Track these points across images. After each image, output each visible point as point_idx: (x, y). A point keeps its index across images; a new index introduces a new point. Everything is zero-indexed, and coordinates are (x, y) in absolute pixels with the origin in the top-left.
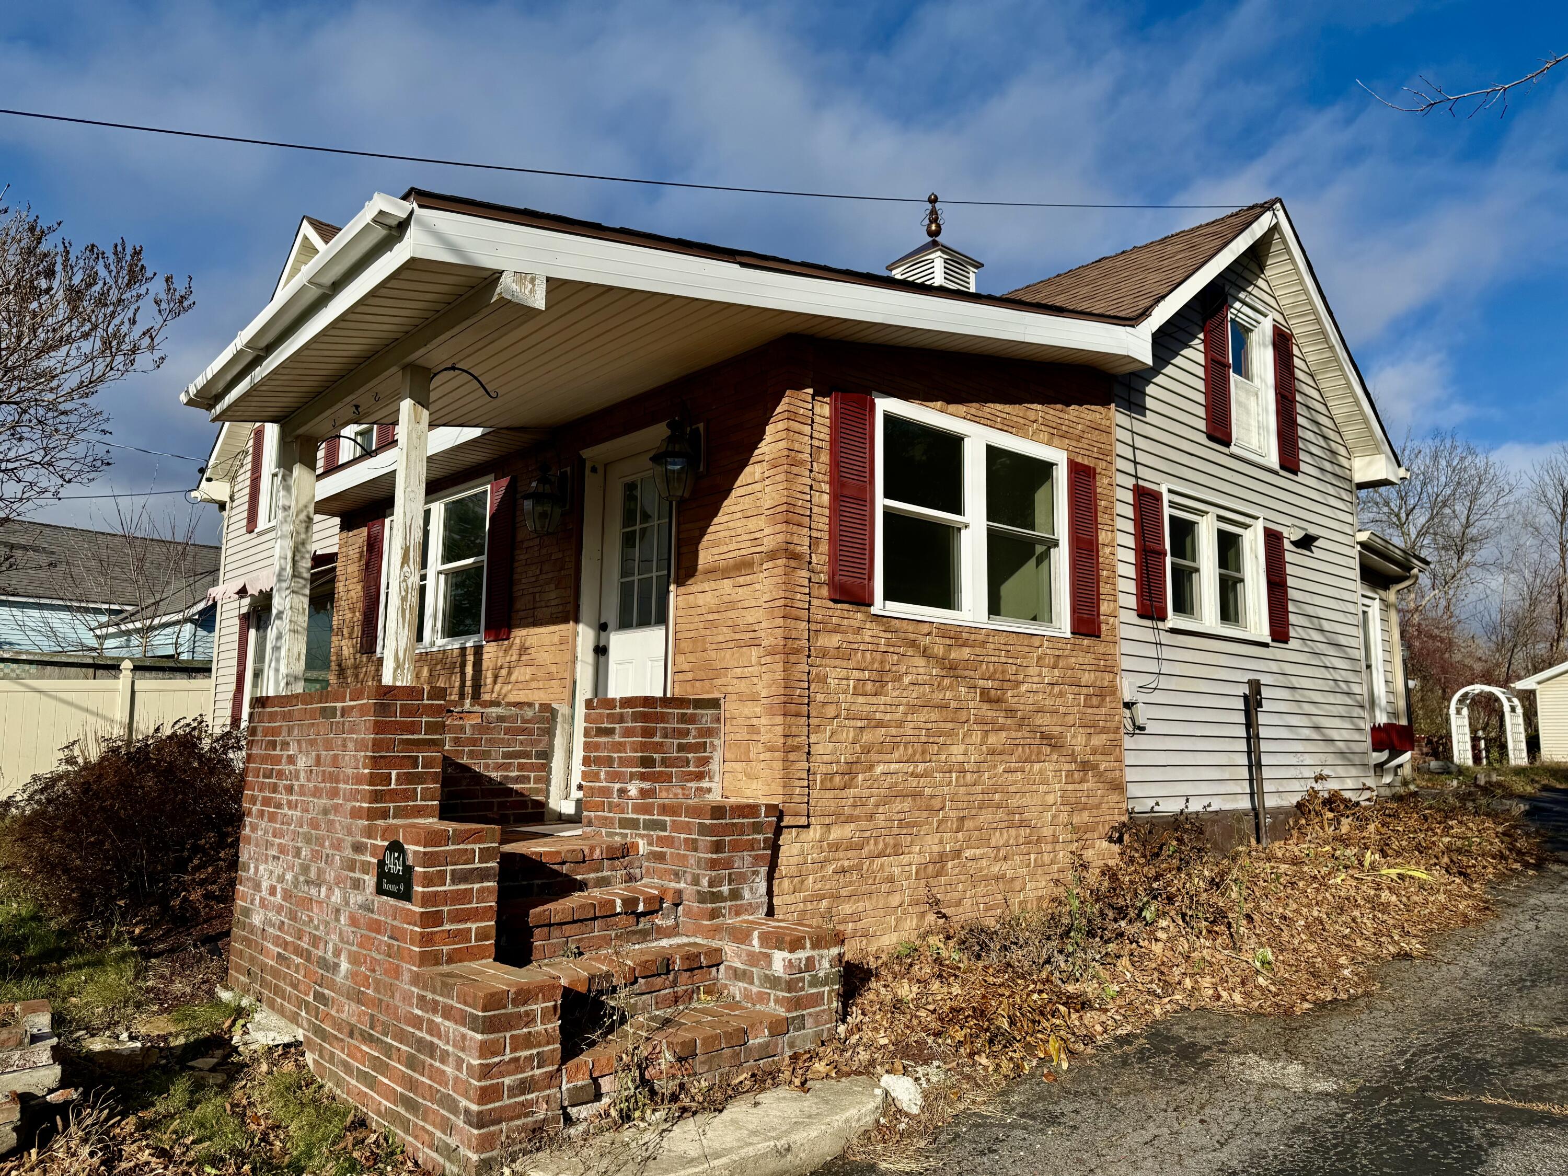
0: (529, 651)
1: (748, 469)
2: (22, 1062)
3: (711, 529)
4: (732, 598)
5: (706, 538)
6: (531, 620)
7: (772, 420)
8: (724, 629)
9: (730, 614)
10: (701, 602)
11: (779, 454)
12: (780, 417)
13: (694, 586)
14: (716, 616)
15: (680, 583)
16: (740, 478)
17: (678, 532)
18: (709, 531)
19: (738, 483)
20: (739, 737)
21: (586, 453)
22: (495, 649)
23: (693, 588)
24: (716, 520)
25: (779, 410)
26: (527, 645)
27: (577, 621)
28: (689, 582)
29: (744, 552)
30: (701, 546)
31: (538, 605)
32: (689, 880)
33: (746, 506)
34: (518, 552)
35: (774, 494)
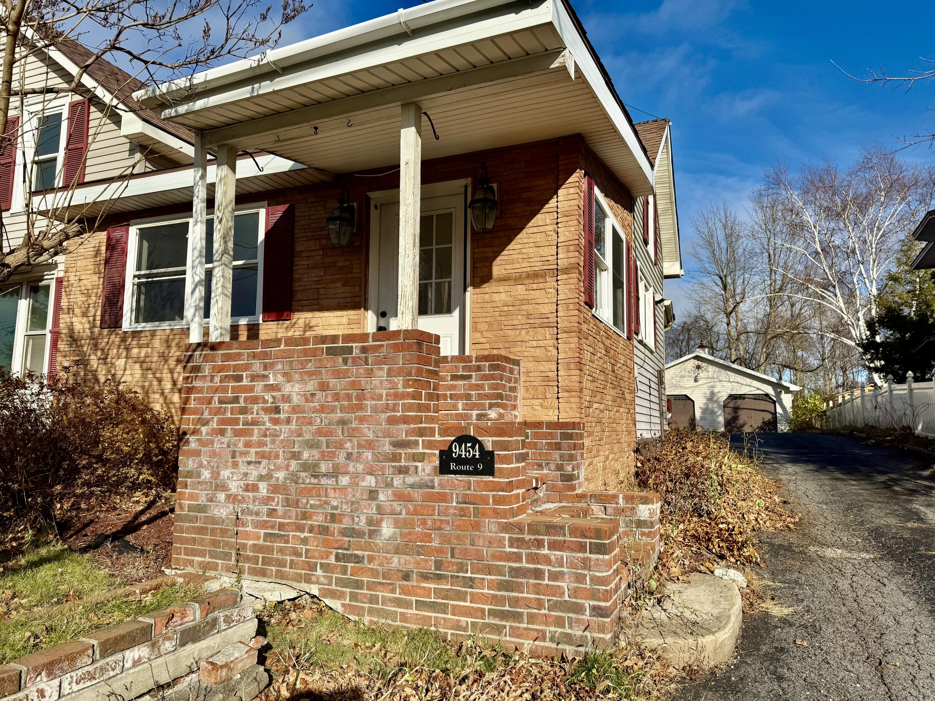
0: (313, 329)
1: (539, 216)
2: (239, 617)
3: (505, 252)
4: (526, 297)
5: (499, 258)
6: (317, 307)
7: (564, 186)
8: (519, 317)
9: (524, 307)
10: (497, 299)
11: (572, 208)
12: (572, 185)
13: (487, 288)
14: (511, 308)
15: (476, 285)
16: (533, 221)
17: (473, 253)
18: (503, 253)
19: (530, 224)
20: (536, 384)
21: (372, 195)
22: (275, 326)
23: (487, 290)
24: (509, 247)
25: (570, 180)
26: (311, 324)
27: (366, 309)
28: (484, 286)
29: (536, 269)
30: (494, 263)
31: (321, 297)
32: (552, 468)
33: (538, 240)
34: (295, 259)
35: (567, 233)
